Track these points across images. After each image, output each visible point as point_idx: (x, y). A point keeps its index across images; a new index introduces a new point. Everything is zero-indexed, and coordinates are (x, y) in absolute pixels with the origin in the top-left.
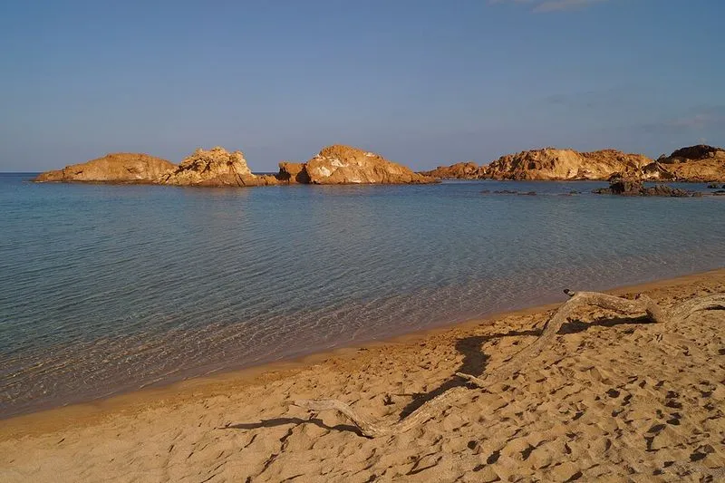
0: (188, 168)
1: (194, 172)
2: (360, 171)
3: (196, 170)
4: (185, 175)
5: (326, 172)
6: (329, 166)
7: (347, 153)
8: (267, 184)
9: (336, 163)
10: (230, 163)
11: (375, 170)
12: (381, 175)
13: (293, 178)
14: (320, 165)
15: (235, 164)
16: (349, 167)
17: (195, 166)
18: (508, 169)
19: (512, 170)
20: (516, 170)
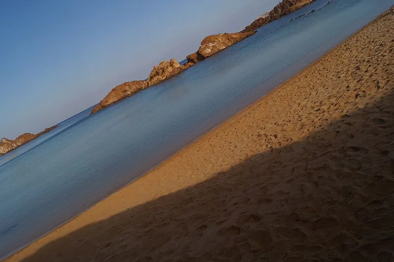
0: (155, 76)
1: (158, 77)
2: (222, 43)
3: (159, 75)
4: (155, 79)
5: (208, 51)
6: (209, 48)
7: (212, 38)
8: (190, 66)
9: (211, 45)
10: (171, 65)
11: (228, 39)
12: (232, 40)
13: (196, 60)
14: (205, 48)
15: (174, 64)
16: (217, 43)
17: (157, 74)
18: (280, 12)
19: (282, 11)
20: (284, 10)
